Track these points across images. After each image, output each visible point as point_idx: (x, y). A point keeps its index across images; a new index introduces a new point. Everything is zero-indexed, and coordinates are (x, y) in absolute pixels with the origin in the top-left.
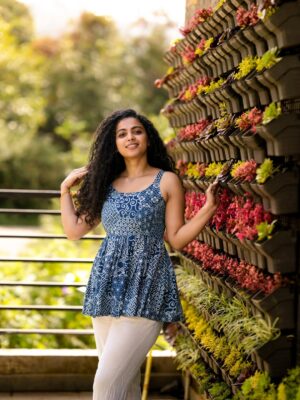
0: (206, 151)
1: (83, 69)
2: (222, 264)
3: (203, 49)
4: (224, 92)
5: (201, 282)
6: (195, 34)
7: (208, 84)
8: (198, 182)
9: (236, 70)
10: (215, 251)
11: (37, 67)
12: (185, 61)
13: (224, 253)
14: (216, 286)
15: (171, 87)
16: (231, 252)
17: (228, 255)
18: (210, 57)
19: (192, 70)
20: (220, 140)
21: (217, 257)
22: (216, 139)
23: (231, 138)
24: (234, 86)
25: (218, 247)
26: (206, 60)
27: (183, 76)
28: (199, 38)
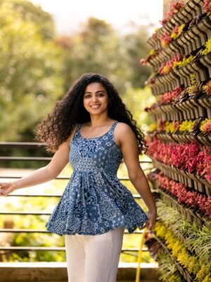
0: (180, 111)
1: (90, 57)
2: (193, 199)
3: (177, 33)
4: (194, 65)
5: (177, 212)
6: (171, 23)
7: (181, 60)
8: (173, 135)
9: (204, 48)
10: (188, 189)
11: (57, 56)
12: (163, 43)
13: (195, 190)
14: (189, 217)
15: (152, 64)
16: (200, 190)
17: (198, 192)
18: (183, 39)
19: (169, 50)
20: (191, 103)
21: (189, 194)
22: (188, 102)
23: (200, 101)
24: (202, 60)
25: (190, 186)
26: (179, 42)
27: (162, 55)
28: (174, 25)
